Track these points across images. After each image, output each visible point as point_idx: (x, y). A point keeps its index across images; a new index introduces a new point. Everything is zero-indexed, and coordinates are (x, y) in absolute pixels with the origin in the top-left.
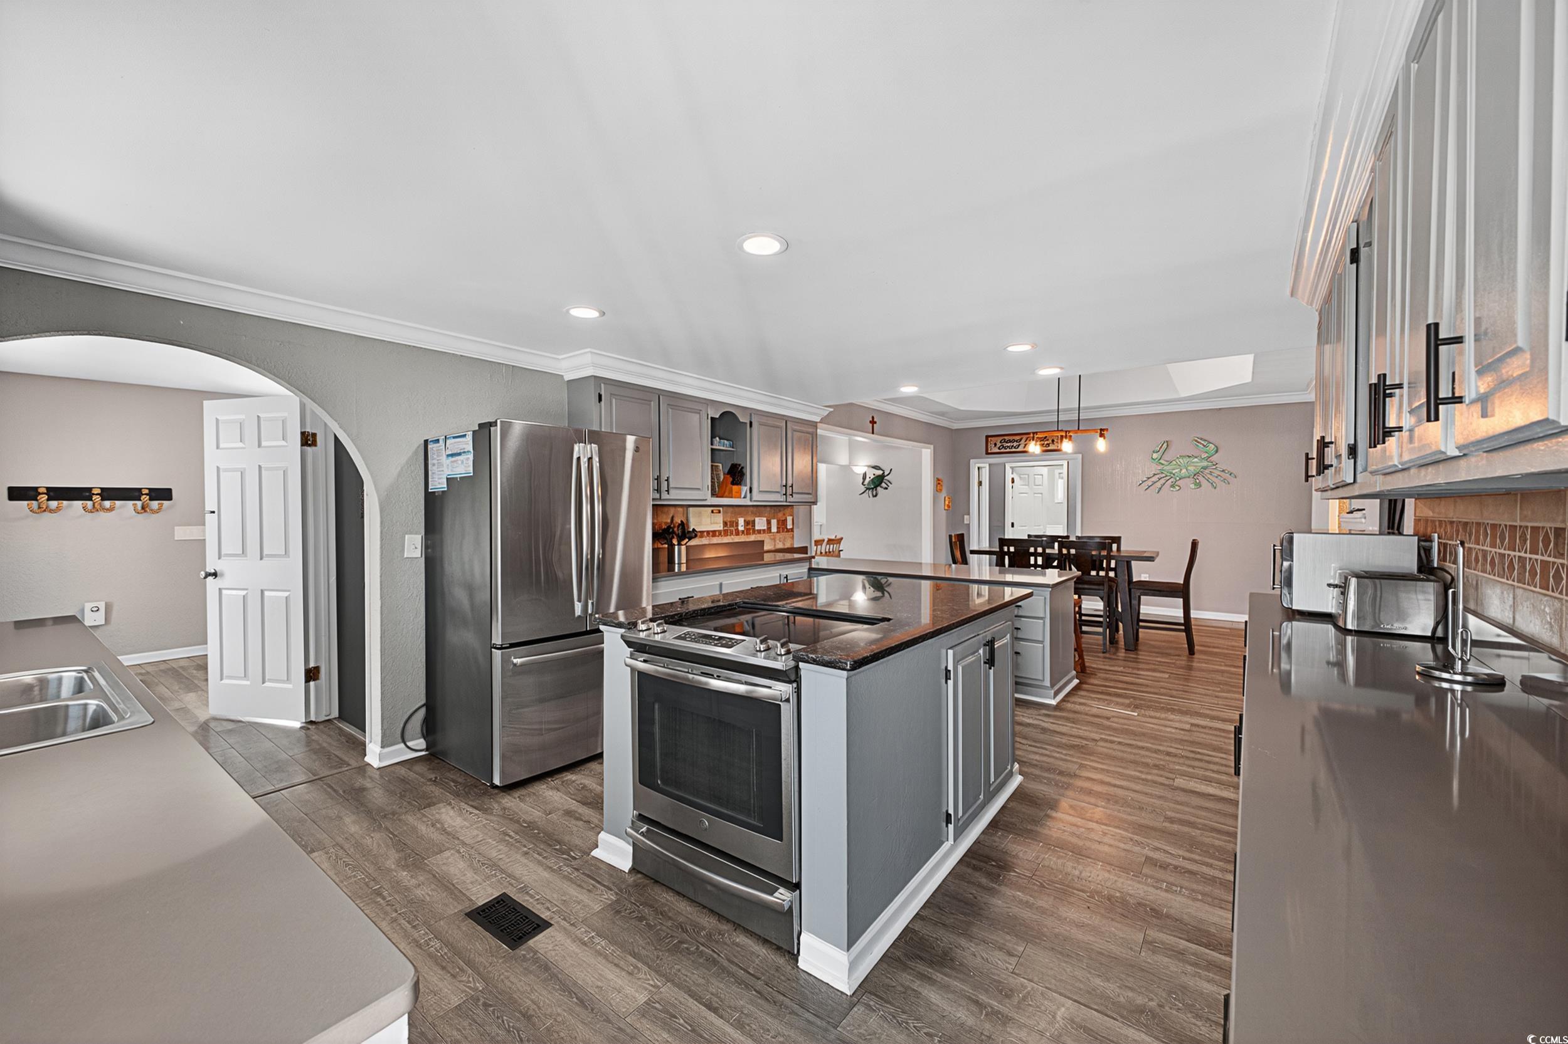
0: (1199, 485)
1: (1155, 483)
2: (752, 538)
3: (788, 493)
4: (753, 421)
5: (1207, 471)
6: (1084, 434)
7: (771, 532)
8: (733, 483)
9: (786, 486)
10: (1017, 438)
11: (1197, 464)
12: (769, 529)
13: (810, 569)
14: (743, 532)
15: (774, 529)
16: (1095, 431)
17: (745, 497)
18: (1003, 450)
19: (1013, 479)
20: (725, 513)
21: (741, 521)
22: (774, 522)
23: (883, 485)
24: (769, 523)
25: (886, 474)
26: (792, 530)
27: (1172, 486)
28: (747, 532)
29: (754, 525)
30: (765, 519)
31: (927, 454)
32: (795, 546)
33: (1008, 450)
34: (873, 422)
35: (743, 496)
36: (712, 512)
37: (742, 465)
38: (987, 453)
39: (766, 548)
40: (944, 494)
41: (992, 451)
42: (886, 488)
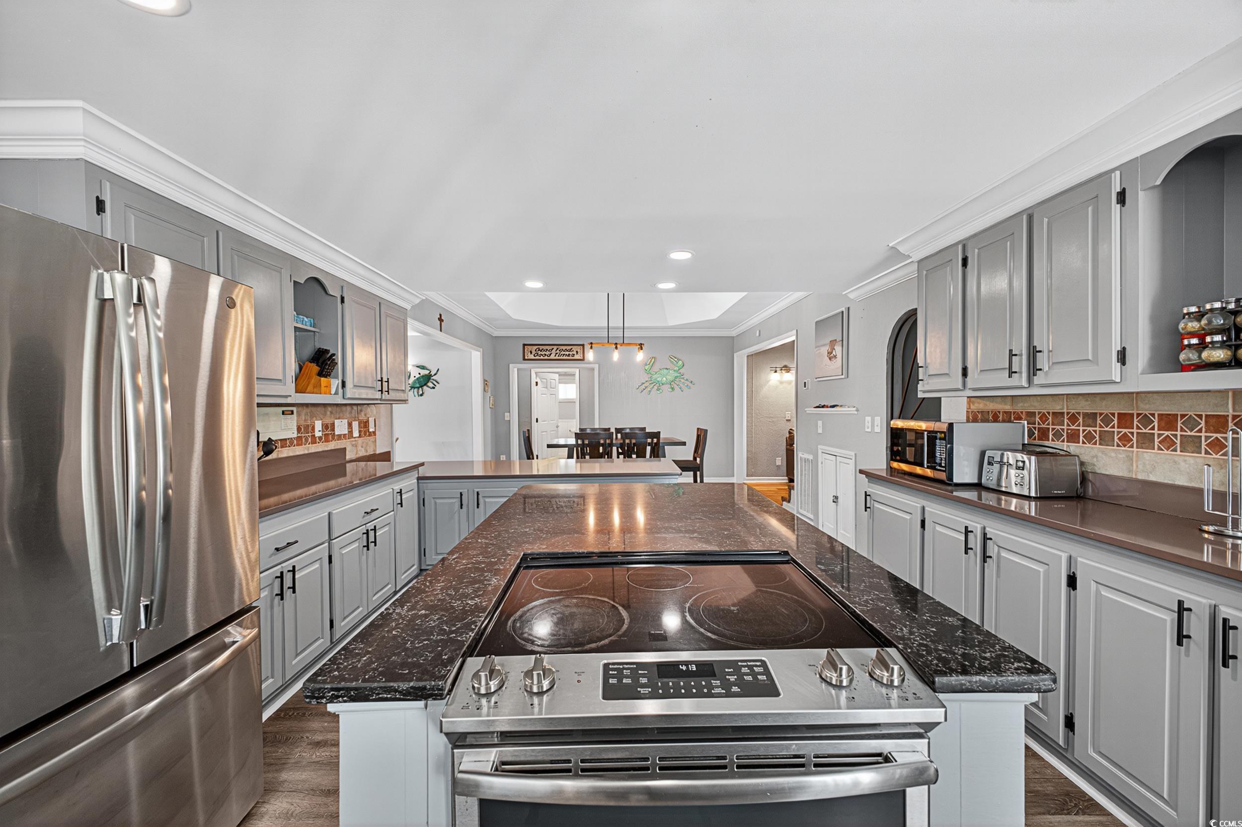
0: (673, 389)
1: (646, 387)
2: (332, 445)
3: (384, 390)
4: (345, 295)
5: (677, 380)
6: (628, 347)
7: (352, 437)
8: (320, 374)
9: (382, 380)
10: (549, 348)
11: (671, 375)
12: (351, 432)
13: (419, 479)
14: (320, 438)
15: (356, 434)
16: (636, 344)
17: (337, 393)
18: (537, 357)
19: (537, 383)
20: (299, 415)
21: (318, 425)
22: (355, 425)
23: (430, 384)
24: (350, 425)
25: (433, 373)
26: (374, 433)
27: (658, 390)
28: (326, 438)
29: (333, 430)
30: (346, 420)
31: (476, 357)
32: (378, 452)
33: (542, 357)
34: (441, 320)
35: (333, 391)
36: (283, 413)
37: (332, 352)
38: (524, 359)
39: (348, 457)
40: (489, 394)
41: (529, 358)
42: (434, 388)
